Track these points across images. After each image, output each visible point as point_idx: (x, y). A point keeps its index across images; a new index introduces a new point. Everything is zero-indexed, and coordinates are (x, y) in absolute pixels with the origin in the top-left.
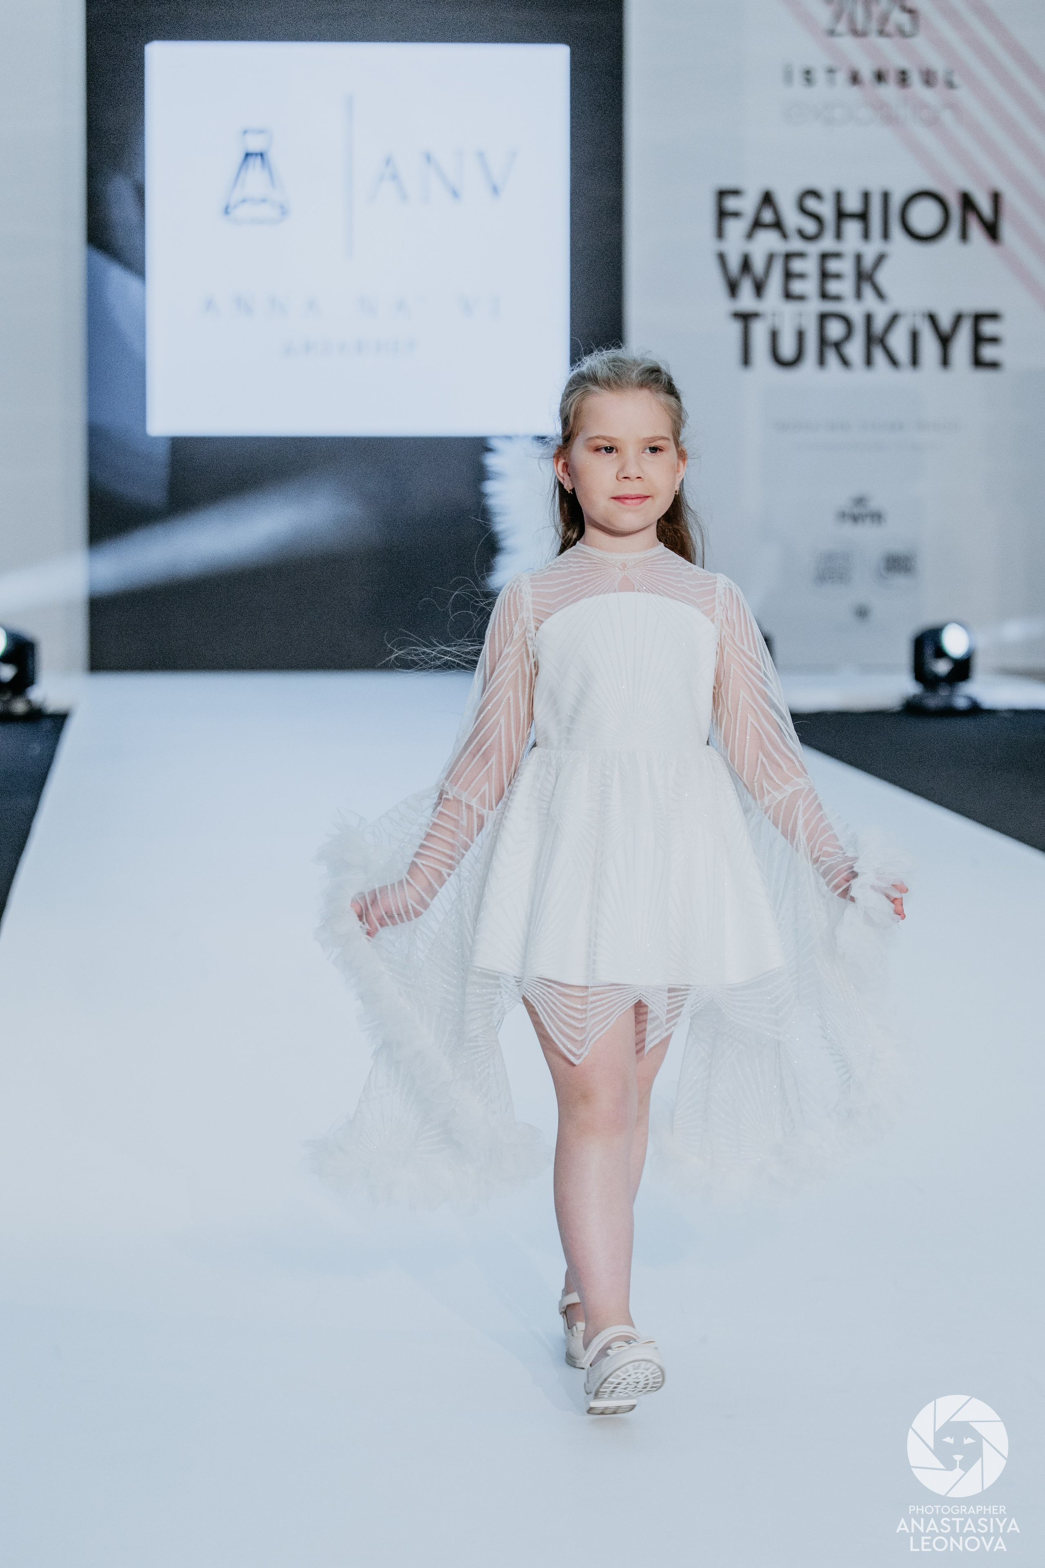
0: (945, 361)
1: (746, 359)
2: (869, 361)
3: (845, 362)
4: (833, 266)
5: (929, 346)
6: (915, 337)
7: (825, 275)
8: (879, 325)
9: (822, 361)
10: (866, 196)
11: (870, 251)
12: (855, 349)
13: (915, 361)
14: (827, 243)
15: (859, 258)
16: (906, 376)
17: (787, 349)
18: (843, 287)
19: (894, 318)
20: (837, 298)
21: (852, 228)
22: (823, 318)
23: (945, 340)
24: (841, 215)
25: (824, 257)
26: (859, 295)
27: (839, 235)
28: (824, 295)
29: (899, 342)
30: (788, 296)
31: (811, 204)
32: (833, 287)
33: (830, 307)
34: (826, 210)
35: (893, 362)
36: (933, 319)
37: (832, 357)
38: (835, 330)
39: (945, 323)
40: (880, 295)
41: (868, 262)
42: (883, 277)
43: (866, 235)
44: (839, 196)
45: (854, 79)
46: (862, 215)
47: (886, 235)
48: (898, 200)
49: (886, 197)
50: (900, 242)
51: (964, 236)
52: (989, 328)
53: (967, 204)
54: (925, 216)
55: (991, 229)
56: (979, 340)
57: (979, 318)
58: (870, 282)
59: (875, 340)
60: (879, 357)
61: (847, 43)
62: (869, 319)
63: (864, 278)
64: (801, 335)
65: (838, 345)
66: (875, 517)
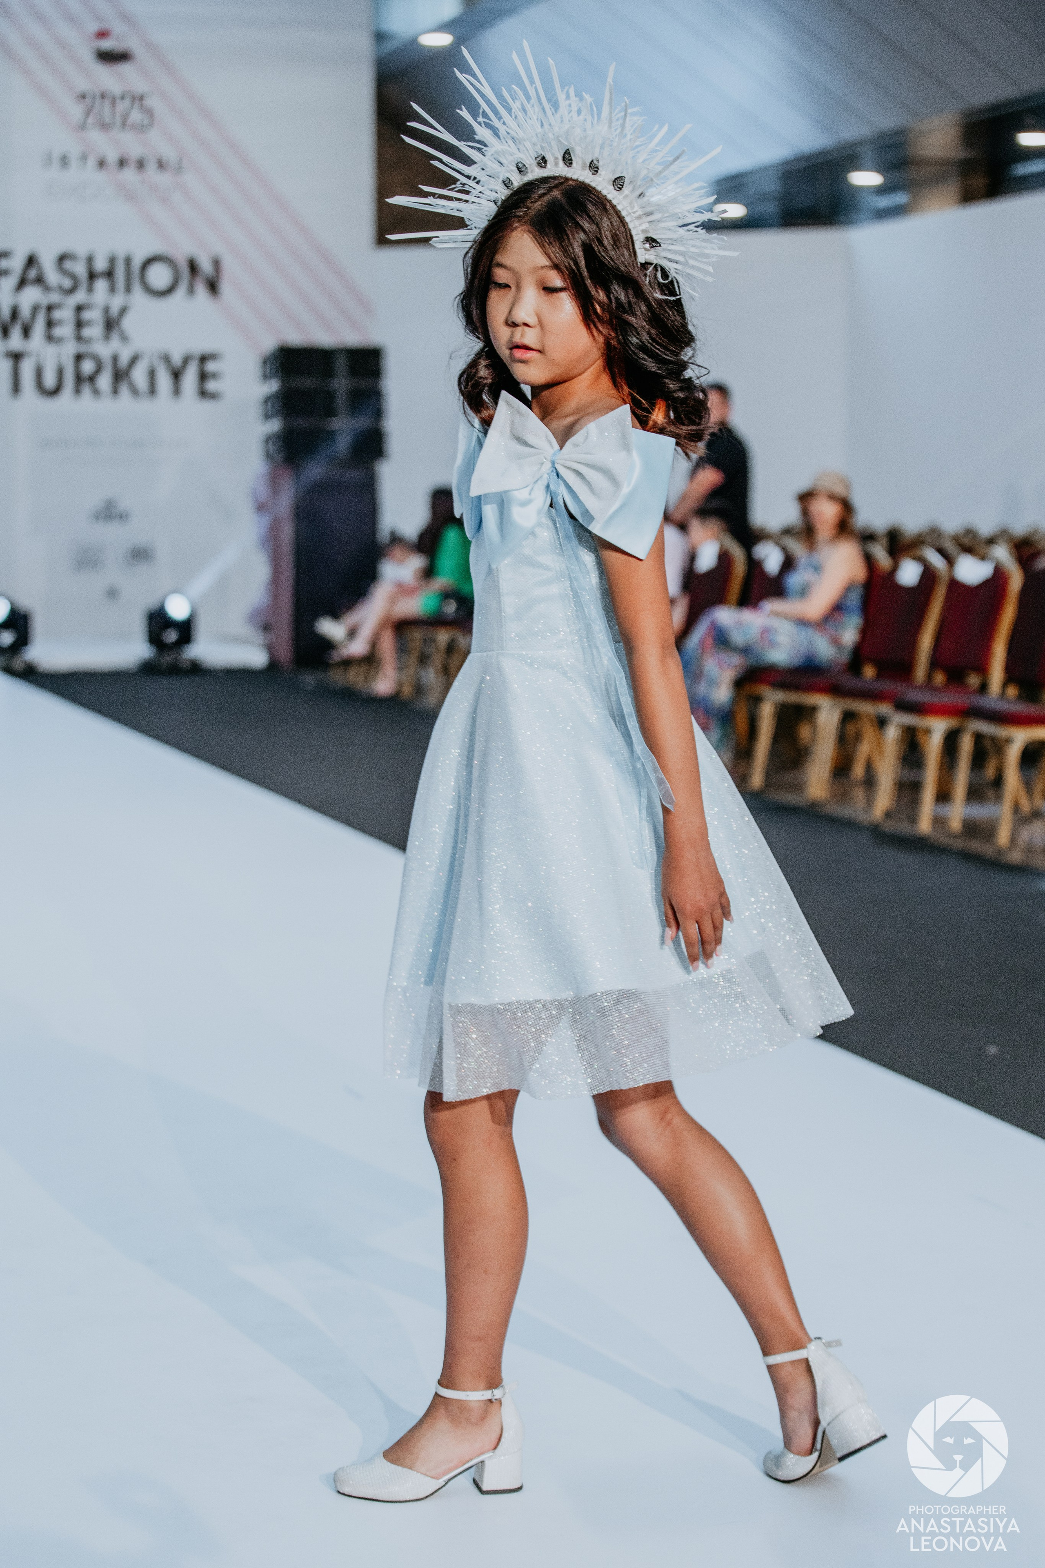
0: (177, 391)
1: (16, 389)
2: (115, 391)
3: (96, 392)
4: (86, 315)
5: (164, 381)
6: (152, 375)
7: (79, 324)
8: (124, 361)
9: (77, 392)
10: (112, 260)
11: (116, 303)
12: (104, 381)
13: (152, 390)
14: (80, 297)
15: (107, 310)
16: (144, 406)
17: (49, 382)
18: (94, 332)
19: (134, 359)
20: (88, 341)
22: (79, 357)
23: (177, 375)
24: (92, 274)
25: (79, 308)
26: (107, 338)
27: (90, 290)
28: (79, 339)
29: (139, 376)
30: (50, 339)
31: (68, 265)
32: (86, 332)
33: (83, 348)
34: (80, 269)
35: (135, 391)
36: (167, 359)
37: (86, 389)
38: (88, 367)
39: (177, 360)
40: (124, 338)
41: (115, 310)
42: (128, 323)
43: (112, 289)
44: (90, 259)
45: (102, 164)
46: (109, 274)
47: (128, 289)
48: (137, 263)
49: (128, 261)
50: (138, 296)
51: (191, 291)
52: (211, 367)
53: (193, 267)
54: (159, 276)
55: (213, 286)
56: (203, 377)
57: (203, 359)
58: (116, 329)
59: (120, 376)
60: (124, 389)
61: (95, 136)
62: (115, 359)
63: (111, 325)
64: (60, 372)
65: (91, 378)
66: (122, 517)
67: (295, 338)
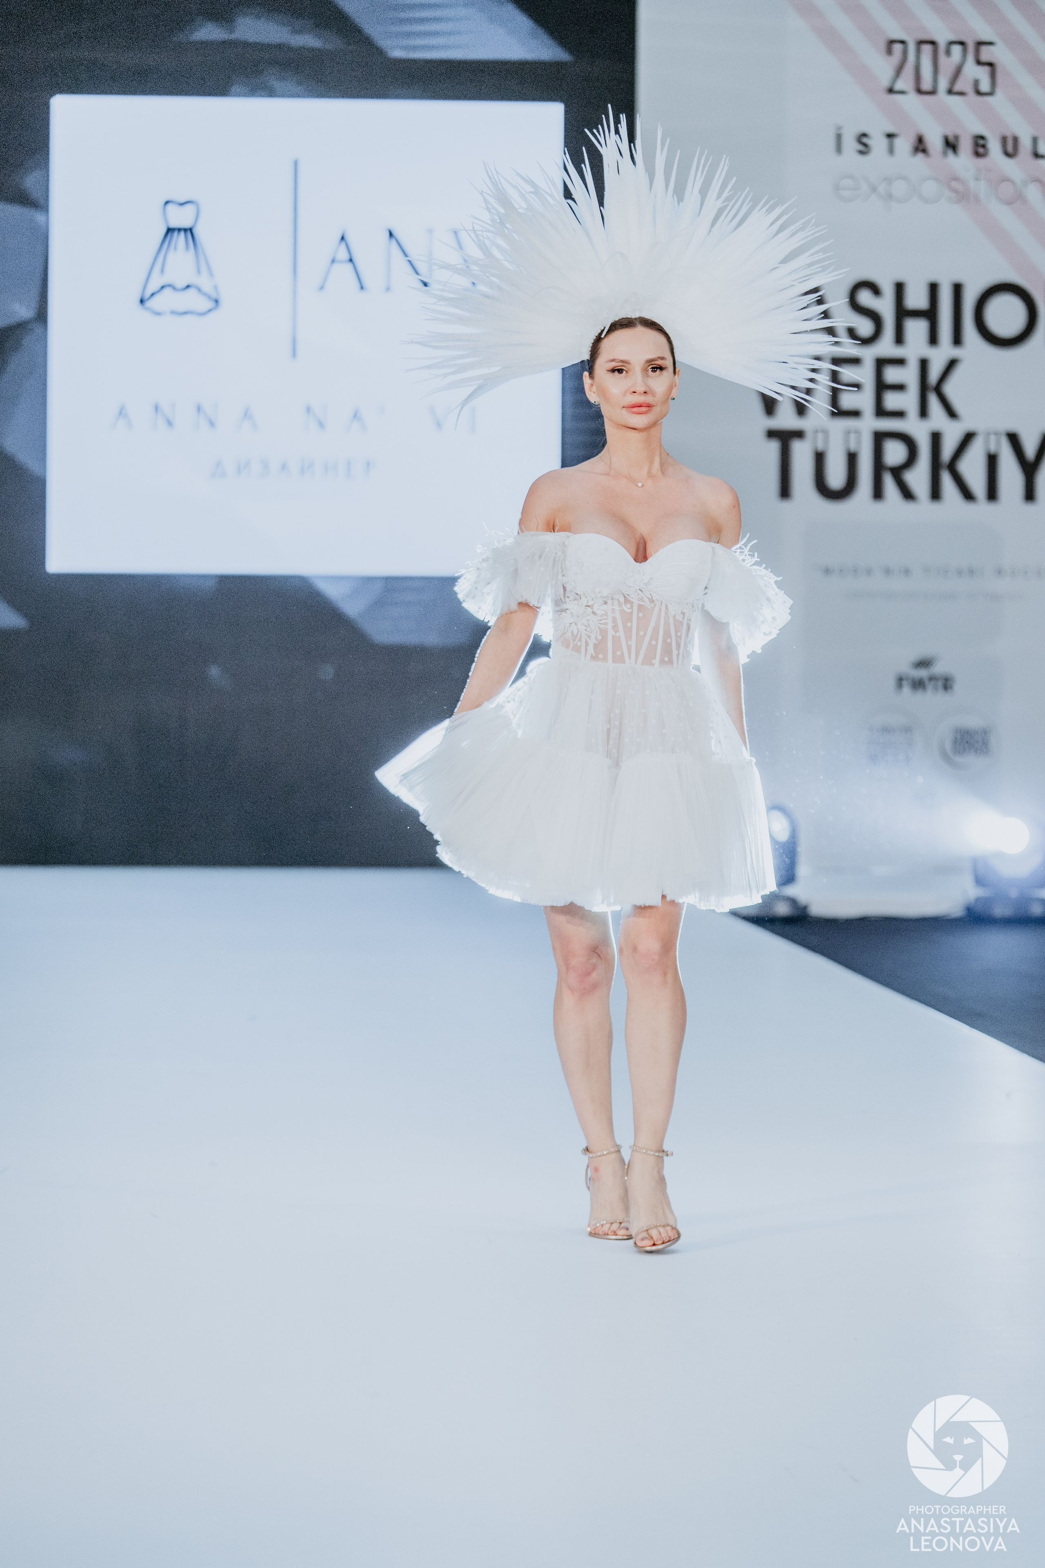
0: (1029, 494)
1: (785, 491)
2: (936, 494)
3: (907, 494)
4: (892, 375)
5: (1010, 474)
6: (992, 464)
7: (882, 387)
8: (949, 445)
9: (878, 493)
10: (933, 289)
11: (938, 357)
12: (919, 477)
13: (992, 492)
14: (886, 347)
15: (924, 364)
16: (981, 511)
17: (836, 478)
18: (904, 401)
19: (966, 441)
20: (897, 414)
21: (916, 329)
22: (879, 438)
23: (1030, 469)
24: (902, 313)
25: (881, 363)
26: (924, 412)
27: (899, 339)
28: (881, 411)
29: (973, 466)
30: (838, 412)
31: (865, 298)
32: (892, 401)
33: (887, 424)
34: (885, 307)
35: (965, 491)
36: (1015, 443)
37: (890, 487)
38: (895, 453)
39: (1030, 446)
40: (950, 410)
41: (935, 369)
42: (953, 389)
43: (933, 338)
44: (900, 288)
45: (920, 146)
46: (928, 313)
47: (958, 338)
48: (972, 295)
49: (958, 290)
50: (973, 346)
54: (1006, 315)
58: (938, 395)
60: (949, 487)
61: (911, 102)
62: (936, 438)
63: (930, 389)
64: (852, 459)
65: (897, 472)
66: (944, 682)
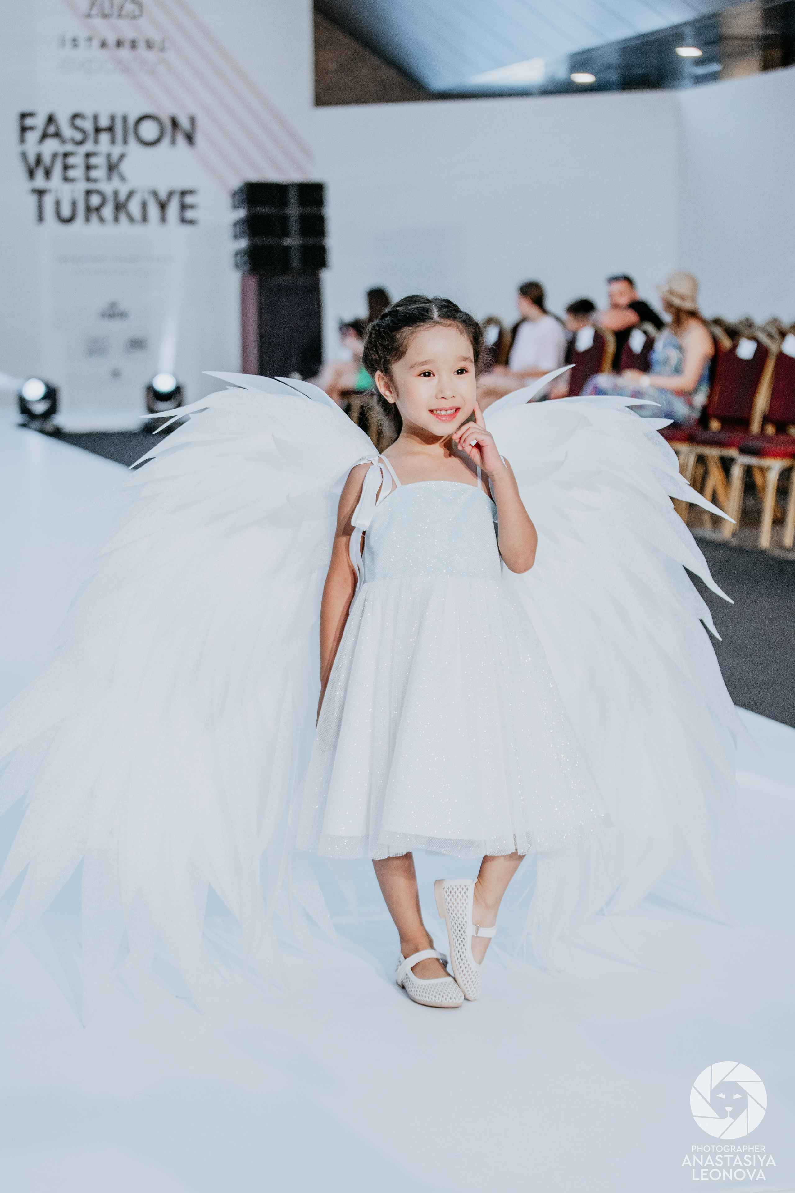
0: (163, 219)
1: (40, 218)
2: (116, 219)
3: (102, 220)
4: (93, 161)
5: (153, 210)
6: (144, 206)
7: (88, 168)
8: (122, 196)
9: (87, 219)
10: (113, 118)
11: (116, 151)
12: (108, 212)
13: (145, 218)
14: (89, 147)
15: (109, 156)
16: (139, 229)
17: (66, 212)
18: (99, 173)
19: (131, 194)
20: (95, 181)
21: (104, 137)
22: (88, 193)
23: (163, 206)
24: (97, 129)
25: (88, 155)
26: (109, 178)
27: (96, 142)
28: (88, 179)
29: (134, 207)
30: (66, 179)
31: (79, 122)
32: (94, 174)
33: (91, 186)
34: (88, 125)
35: (131, 219)
36: (155, 194)
37: (94, 217)
38: (95, 200)
39: (163, 195)
40: (123, 179)
41: (115, 157)
42: (125, 167)
43: (113, 141)
44: (96, 118)
45: (103, 44)
46: (110, 129)
47: (125, 141)
48: (132, 120)
49: (125, 118)
50: (133, 146)
51: (173, 142)
52: (189, 200)
53: (175, 123)
54: (149, 130)
55: (190, 138)
56: (184, 207)
57: (183, 193)
58: (116, 170)
59: (119, 207)
60: (123, 217)
61: (98, 23)
62: (116, 194)
63: (112, 168)
64: (74, 204)
65: (98, 209)
66: (123, 315)
67: (255, 177)
